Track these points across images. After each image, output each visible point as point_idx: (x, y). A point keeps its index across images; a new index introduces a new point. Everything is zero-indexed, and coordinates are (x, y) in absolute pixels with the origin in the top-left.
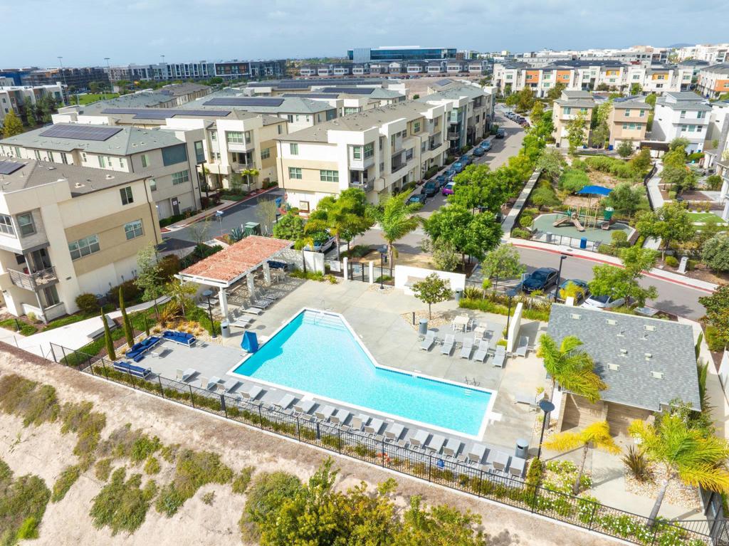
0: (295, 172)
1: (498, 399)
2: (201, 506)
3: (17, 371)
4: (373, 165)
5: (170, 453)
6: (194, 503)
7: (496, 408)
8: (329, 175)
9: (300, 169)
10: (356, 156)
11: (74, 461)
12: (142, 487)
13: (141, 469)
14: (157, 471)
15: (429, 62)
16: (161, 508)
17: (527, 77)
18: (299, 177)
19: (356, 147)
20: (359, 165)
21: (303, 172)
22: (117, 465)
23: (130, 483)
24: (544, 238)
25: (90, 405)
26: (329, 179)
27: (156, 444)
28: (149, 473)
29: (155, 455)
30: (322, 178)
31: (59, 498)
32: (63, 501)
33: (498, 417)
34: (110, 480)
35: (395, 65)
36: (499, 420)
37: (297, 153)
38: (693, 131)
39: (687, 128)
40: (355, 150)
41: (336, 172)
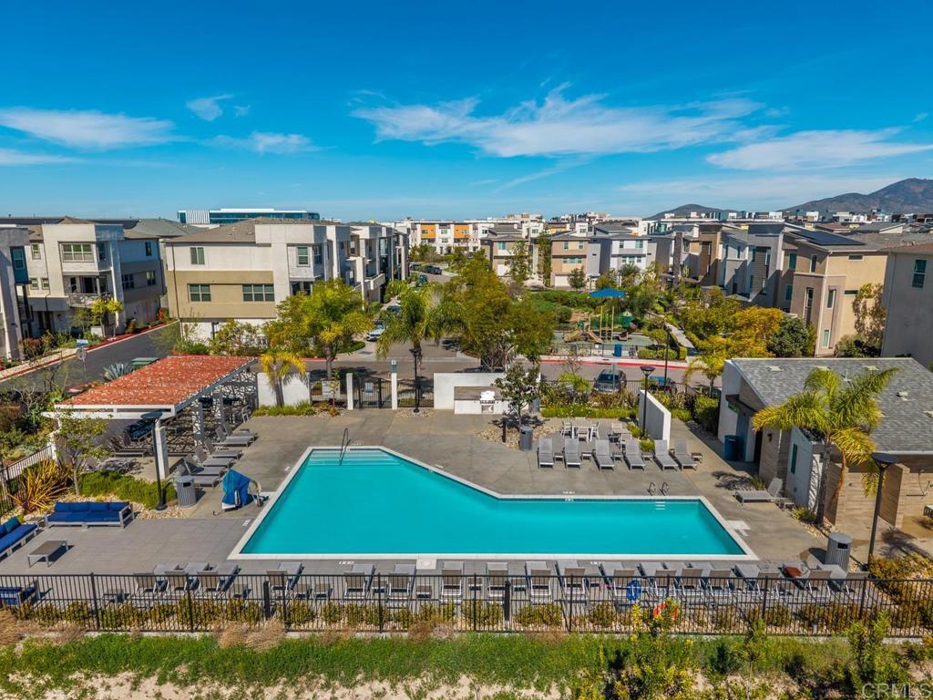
0: (200, 291)
1: (716, 504)
7: (727, 515)
8: (257, 290)
9: (208, 285)
10: (303, 261)
17: (423, 232)
18: (207, 298)
19: (302, 247)
20: (307, 273)
21: (213, 291)
26: (259, 298)
30: (247, 298)
33: (742, 524)
36: (748, 528)
37: (202, 262)
38: (633, 262)
39: (627, 259)
40: (301, 253)
41: (271, 288)
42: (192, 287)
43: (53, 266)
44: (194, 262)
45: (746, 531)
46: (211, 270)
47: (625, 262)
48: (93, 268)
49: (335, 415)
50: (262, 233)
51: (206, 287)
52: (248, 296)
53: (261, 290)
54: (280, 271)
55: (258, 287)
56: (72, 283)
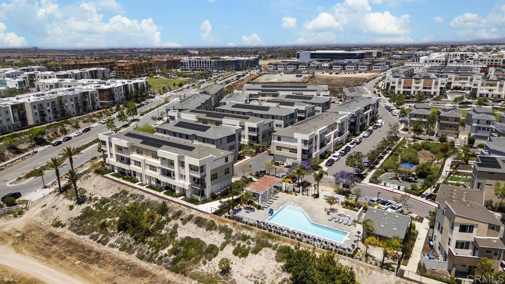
1: (350, 235)
2: (264, 253)
3: (199, 215)
4: (312, 147)
5: (253, 240)
6: (262, 252)
7: (348, 237)
11: (225, 241)
12: (246, 248)
13: (245, 243)
14: (250, 244)
16: (252, 253)
17: (405, 83)
18: (280, 150)
19: (305, 140)
22: (238, 242)
23: (242, 247)
24: (383, 184)
25: (227, 226)
27: (249, 237)
28: (248, 244)
29: (249, 240)
31: (222, 249)
32: (224, 251)
33: (349, 239)
34: (236, 246)
37: (280, 141)
38: (485, 130)
39: (481, 129)
40: (305, 142)
41: (296, 150)
42: (277, 147)
43: (246, 133)
44: (278, 140)
46: (282, 143)
47: (480, 129)
48: (255, 134)
49: (296, 195)
50: (296, 135)
51: (281, 147)
52: (290, 152)
53: (294, 151)
54: (299, 146)
55: (293, 149)
56: (250, 137)
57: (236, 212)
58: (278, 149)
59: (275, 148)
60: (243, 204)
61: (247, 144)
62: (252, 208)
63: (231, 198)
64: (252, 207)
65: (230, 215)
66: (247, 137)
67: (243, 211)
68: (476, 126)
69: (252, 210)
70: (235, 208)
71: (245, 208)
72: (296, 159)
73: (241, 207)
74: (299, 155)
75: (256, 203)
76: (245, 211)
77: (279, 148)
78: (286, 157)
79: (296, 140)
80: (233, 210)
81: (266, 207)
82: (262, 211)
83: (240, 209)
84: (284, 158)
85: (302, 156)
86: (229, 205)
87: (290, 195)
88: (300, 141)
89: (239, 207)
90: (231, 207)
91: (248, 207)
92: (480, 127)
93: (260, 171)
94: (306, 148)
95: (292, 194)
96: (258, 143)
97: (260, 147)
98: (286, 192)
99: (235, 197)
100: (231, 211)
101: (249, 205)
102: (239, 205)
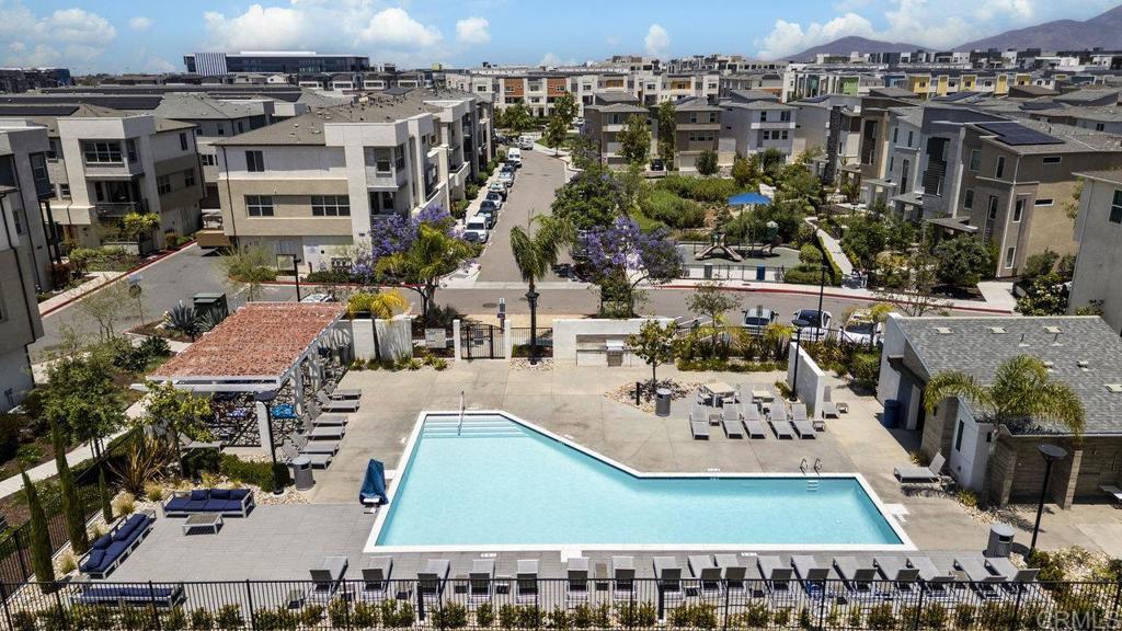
4: (406, 184)
7: (884, 497)
8: (329, 203)
9: (269, 197)
10: (381, 167)
15: (333, 76)
17: (507, 88)
18: (269, 212)
19: (380, 150)
20: (388, 183)
21: (276, 203)
26: (331, 212)
33: (900, 508)
35: (278, 79)
36: (906, 512)
37: (261, 169)
38: (777, 138)
39: (770, 135)
40: (380, 158)
41: (345, 199)
42: (250, 199)
43: (72, 169)
44: (251, 168)
45: (905, 516)
46: (273, 178)
47: (766, 138)
48: (122, 172)
49: (441, 368)
50: (334, 134)
51: (267, 199)
52: (317, 212)
53: (333, 204)
54: (356, 179)
55: (330, 199)
56: (97, 188)
57: (104, 554)
58: (253, 212)
59: (240, 207)
60: (150, 487)
61: (87, 221)
62: (226, 495)
63: (45, 471)
64: (225, 485)
65: (66, 597)
66: (80, 190)
67: (168, 532)
68: (760, 130)
69: (235, 503)
70: (98, 524)
71: (175, 509)
72: (348, 239)
73: (140, 507)
74: (360, 219)
75: (245, 455)
76: (181, 524)
77: (260, 204)
78: (299, 240)
79: (338, 156)
80: (81, 545)
81: (321, 459)
82: (307, 494)
83: (141, 525)
84: (292, 246)
85: (373, 222)
86: (40, 518)
87: (405, 372)
88: (355, 156)
89: (126, 510)
90: (57, 525)
91: (196, 496)
92: (767, 132)
93: (198, 305)
94: (390, 183)
95: (415, 367)
96: (143, 209)
97: (155, 225)
98: (381, 361)
99: (80, 455)
100: (64, 555)
101: (197, 478)
102: (121, 498)
